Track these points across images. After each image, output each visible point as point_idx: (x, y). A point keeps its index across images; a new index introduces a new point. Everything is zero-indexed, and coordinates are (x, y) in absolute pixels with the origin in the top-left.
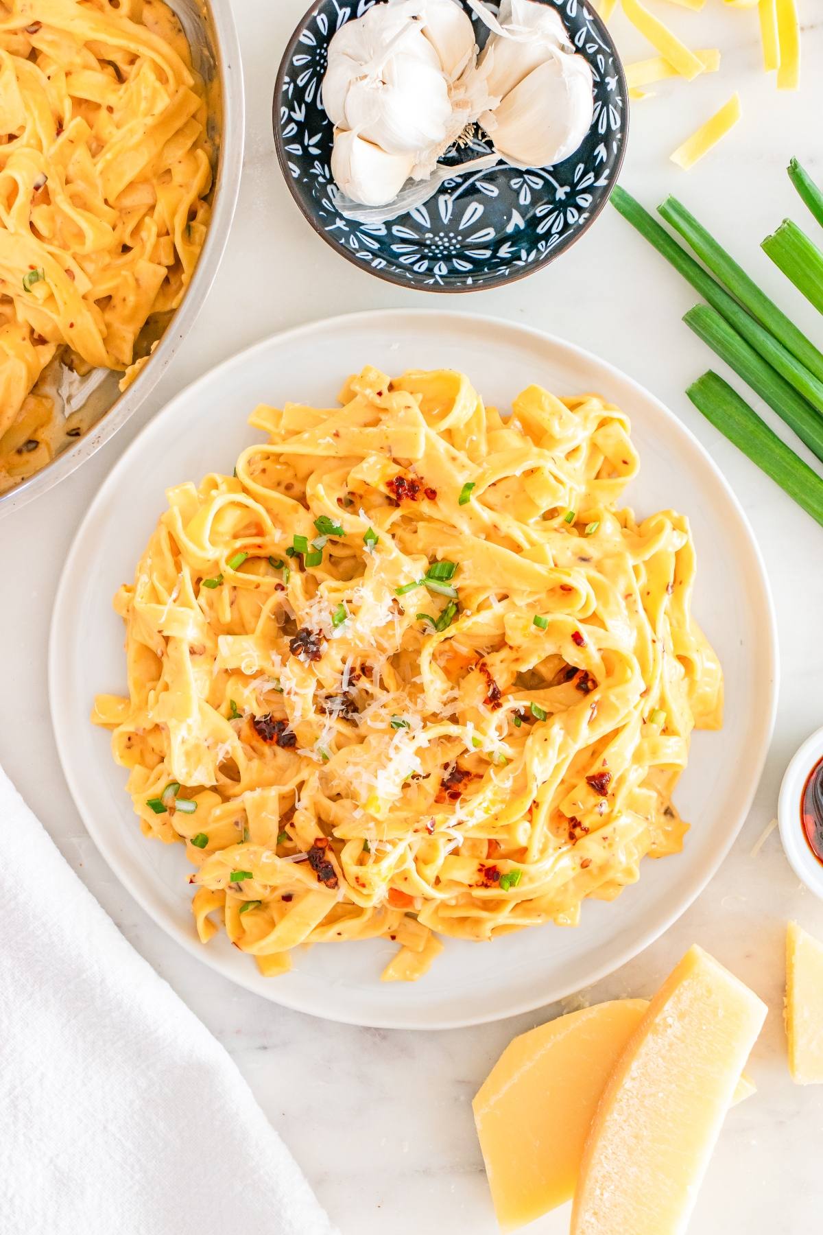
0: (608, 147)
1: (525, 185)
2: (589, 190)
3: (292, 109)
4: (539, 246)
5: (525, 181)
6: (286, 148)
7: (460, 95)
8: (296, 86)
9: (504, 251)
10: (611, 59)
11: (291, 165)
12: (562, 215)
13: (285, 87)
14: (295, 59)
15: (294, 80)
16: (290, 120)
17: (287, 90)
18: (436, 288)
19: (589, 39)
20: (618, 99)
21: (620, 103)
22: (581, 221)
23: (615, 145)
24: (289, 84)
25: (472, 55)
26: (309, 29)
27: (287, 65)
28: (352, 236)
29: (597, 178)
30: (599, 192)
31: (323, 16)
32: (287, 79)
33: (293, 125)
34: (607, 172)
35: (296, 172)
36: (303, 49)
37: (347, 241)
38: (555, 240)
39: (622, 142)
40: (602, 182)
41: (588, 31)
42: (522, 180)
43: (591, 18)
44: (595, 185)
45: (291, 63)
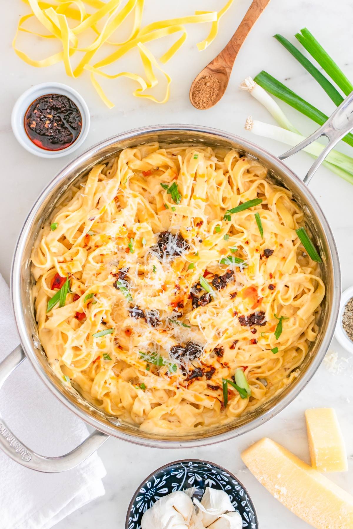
3: (133, 517)
10: (254, 517)
13: (132, 510)
15: (135, 506)
16: (132, 522)
17: (132, 511)
24: (133, 508)
26: (144, 487)
31: (150, 483)
32: (133, 506)
33: (133, 524)
36: (141, 494)
41: (246, 503)
43: (248, 499)
45: (136, 500)
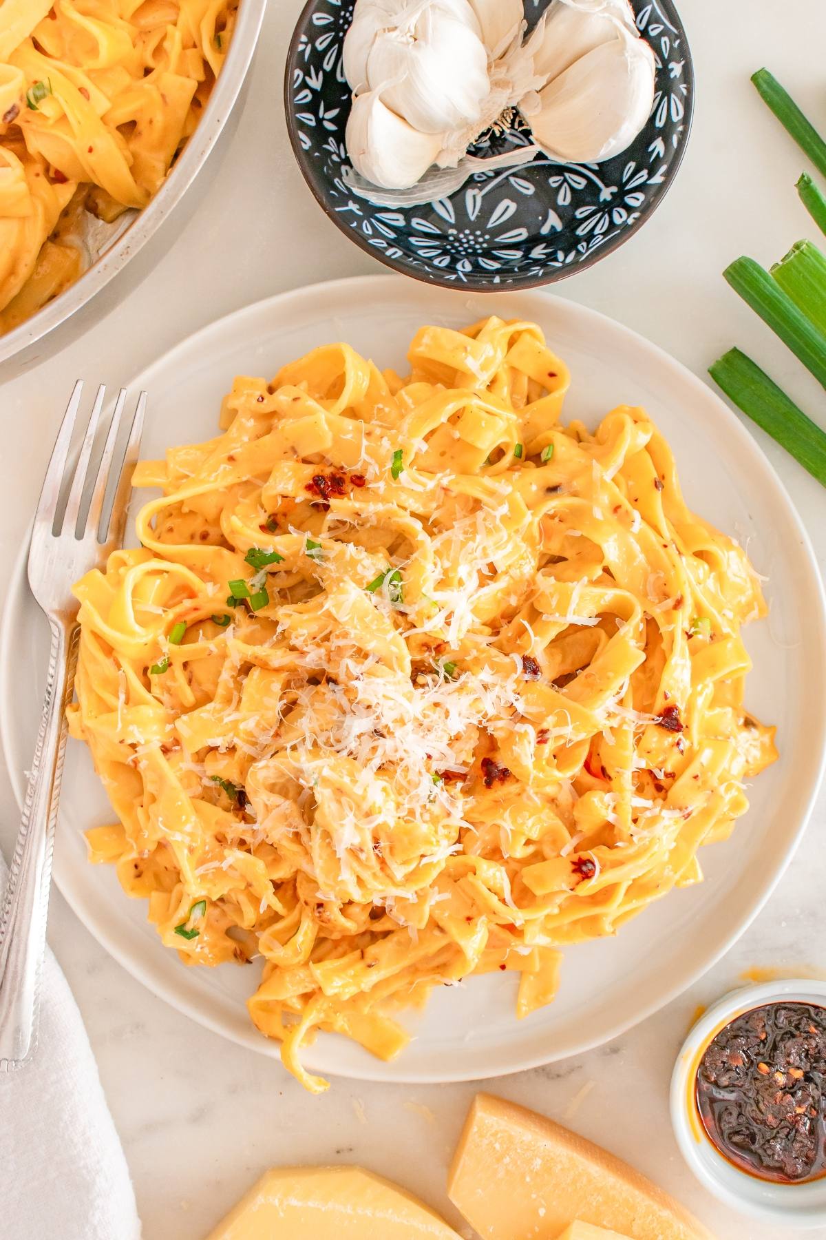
0: (667, 142)
1: (566, 185)
2: (640, 188)
3: (307, 73)
4: (580, 247)
5: (565, 180)
6: (298, 115)
7: (501, 74)
8: (314, 49)
9: (538, 252)
10: (678, 42)
11: (302, 135)
12: (606, 216)
13: (301, 47)
14: (315, 16)
15: (312, 40)
16: (304, 85)
17: (304, 51)
18: (458, 285)
19: (654, 19)
20: (682, 88)
21: (685, 92)
22: (630, 221)
23: (675, 139)
24: (306, 44)
25: (519, 30)
27: (306, 22)
28: (366, 221)
29: (651, 175)
30: (653, 191)
32: (304, 38)
33: (306, 92)
34: (663, 168)
35: (307, 144)
36: (326, 6)
37: (360, 226)
38: (598, 241)
39: (683, 135)
40: (657, 179)
41: (653, 10)
42: (562, 178)
44: (649, 182)
45: (311, 20)
